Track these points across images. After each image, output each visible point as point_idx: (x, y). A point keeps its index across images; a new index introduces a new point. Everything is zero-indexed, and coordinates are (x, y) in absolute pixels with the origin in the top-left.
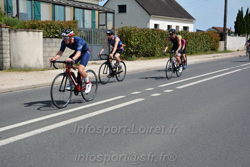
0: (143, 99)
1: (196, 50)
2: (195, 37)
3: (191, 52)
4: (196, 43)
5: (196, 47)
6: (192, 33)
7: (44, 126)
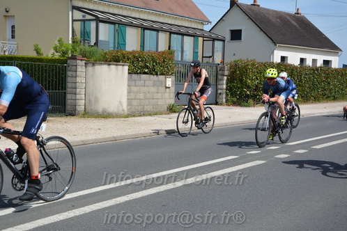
0: (264, 162)
1: (343, 94)
2: (341, 76)
3: (334, 97)
4: (341, 84)
5: (342, 90)
6: (336, 70)
7: (129, 193)
